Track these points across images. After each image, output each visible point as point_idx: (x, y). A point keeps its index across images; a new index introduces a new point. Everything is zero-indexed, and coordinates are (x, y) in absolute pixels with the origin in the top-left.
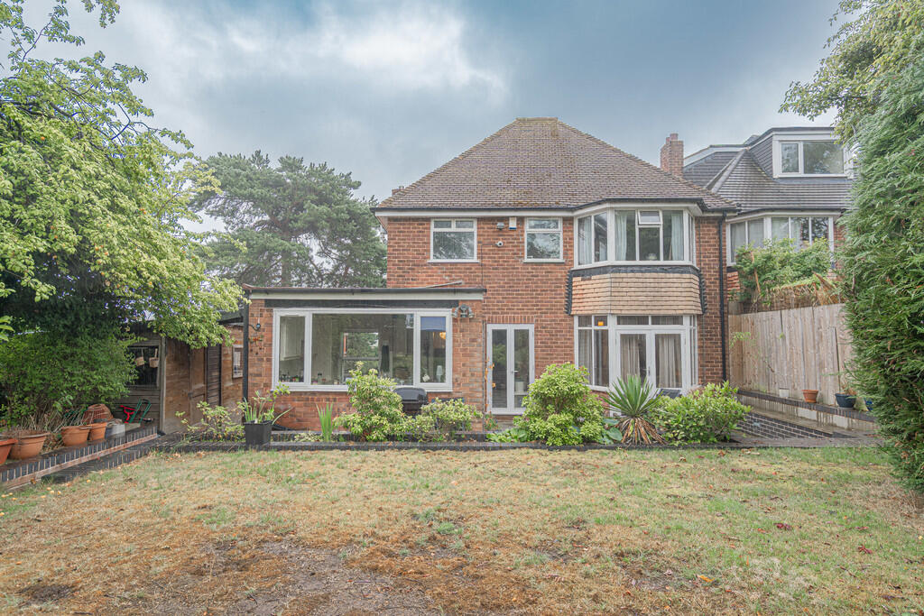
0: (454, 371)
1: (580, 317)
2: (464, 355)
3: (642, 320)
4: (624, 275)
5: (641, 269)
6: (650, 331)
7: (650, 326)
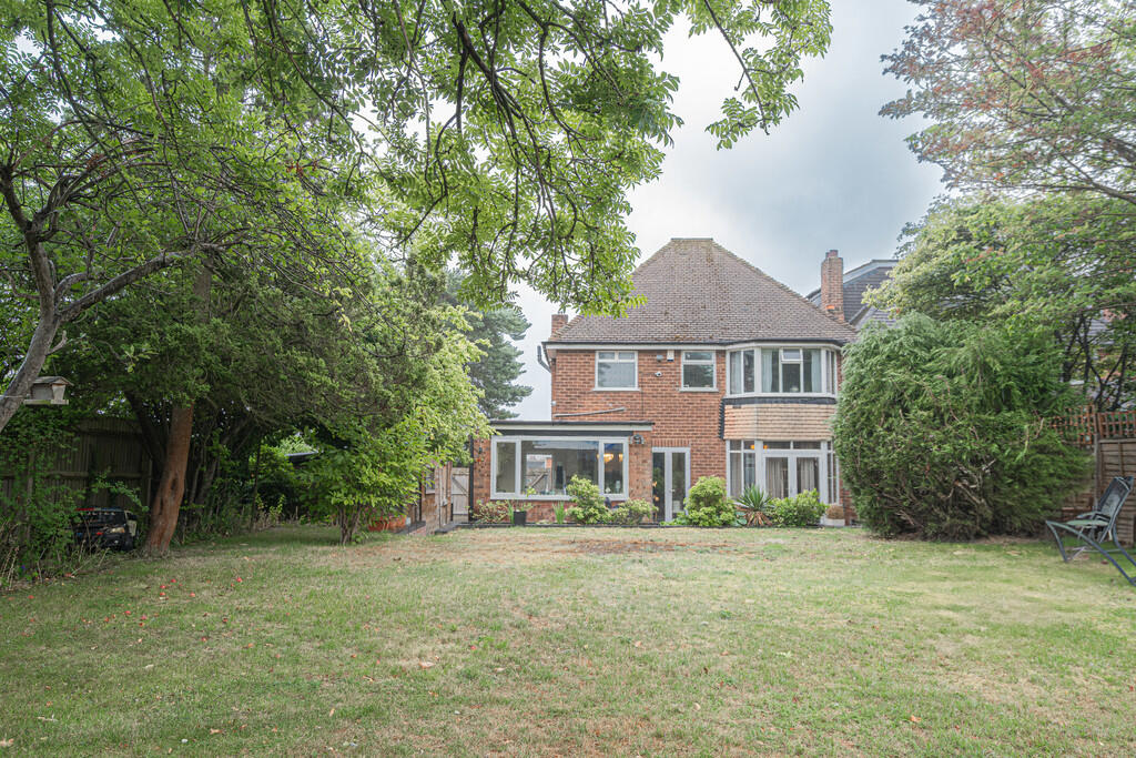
0: (630, 484)
1: (732, 441)
2: (638, 473)
3: (784, 445)
4: (769, 405)
5: (784, 400)
6: (792, 455)
7: (792, 450)
